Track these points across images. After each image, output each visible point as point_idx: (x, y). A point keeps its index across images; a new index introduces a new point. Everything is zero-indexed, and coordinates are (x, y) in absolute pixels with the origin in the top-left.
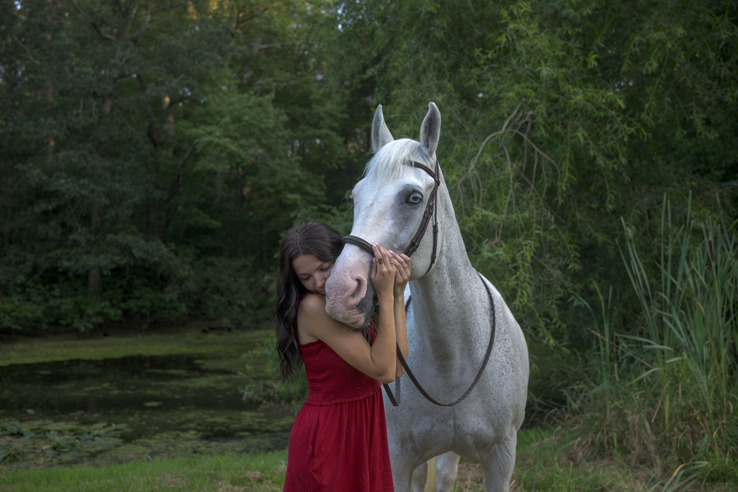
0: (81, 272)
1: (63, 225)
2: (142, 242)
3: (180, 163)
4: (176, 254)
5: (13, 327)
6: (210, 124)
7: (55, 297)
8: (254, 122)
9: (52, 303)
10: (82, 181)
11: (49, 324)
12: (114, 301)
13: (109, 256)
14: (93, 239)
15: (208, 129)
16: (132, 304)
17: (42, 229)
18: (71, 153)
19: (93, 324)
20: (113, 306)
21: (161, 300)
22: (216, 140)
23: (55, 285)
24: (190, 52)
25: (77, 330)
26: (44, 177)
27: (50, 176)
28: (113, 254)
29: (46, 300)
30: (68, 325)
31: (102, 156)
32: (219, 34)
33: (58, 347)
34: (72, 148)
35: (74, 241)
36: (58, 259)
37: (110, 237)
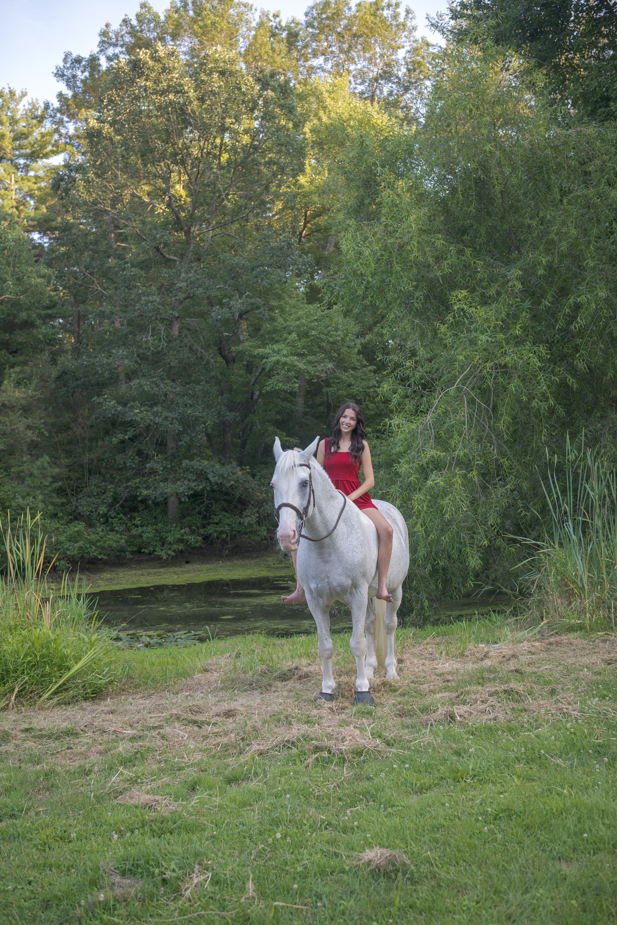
0: (160, 499)
1: (140, 453)
2: (218, 466)
3: (253, 380)
4: (254, 476)
5: (99, 557)
6: (277, 342)
7: (137, 526)
8: (322, 336)
9: (134, 532)
10: (155, 409)
11: (132, 552)
12: (193, 527)
13: (186, 482)
14: (169, 466)
15: (276, 347)
16: (211, 530)
17: (120, 458)
18: (143, 381)
19: (174, 551)
20: (193, 532)
21: (240, 523)
22: (283, 359)
23: (136, 514)
24: (253, 269)
25: (159, 558)
26: (120, 408)
27: (125, 405)
28: (189, 480)
29: (128, 530)
30: (150, 554)
31: (173, 381)
32: (281, 249)
33: (143, 575)
34: (144, 376)
35: (152, 469)
36: (138, 487)
37: (185, 463)
